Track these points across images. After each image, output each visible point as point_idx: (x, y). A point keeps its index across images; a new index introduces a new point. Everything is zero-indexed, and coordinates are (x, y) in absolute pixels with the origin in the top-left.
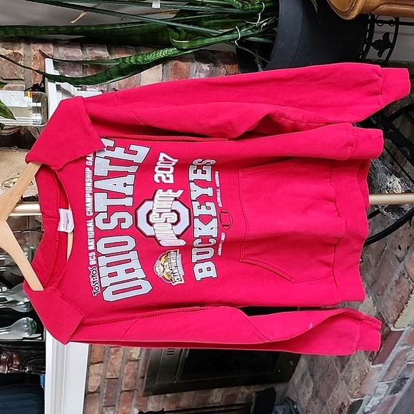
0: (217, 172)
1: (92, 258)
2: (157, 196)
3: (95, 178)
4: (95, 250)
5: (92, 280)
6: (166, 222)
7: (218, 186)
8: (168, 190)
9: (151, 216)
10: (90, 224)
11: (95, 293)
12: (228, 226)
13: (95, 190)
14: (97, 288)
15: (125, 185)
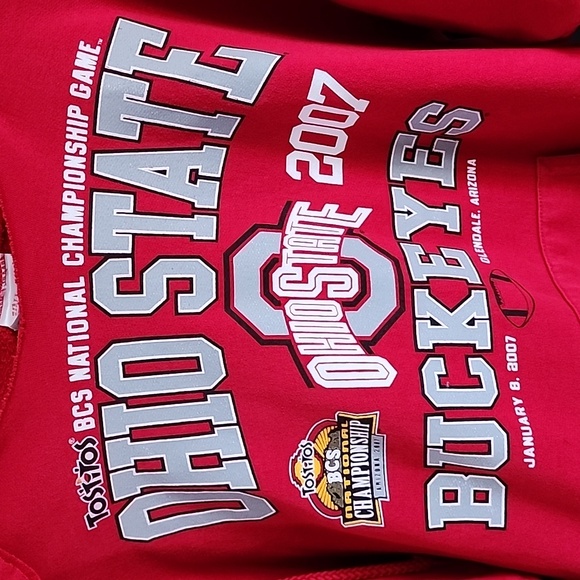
0: (472, 162)
1: (82, 408)
2: (293, 218)
3: (98, 144)
4: (93, 383)
5: (81, 480)
6: (323, 296)
7: (475, 202)
8: (327, 207)
9: (275, 276)
10: (75, 294)
11: (91, 520)
12: (525, 313)
13: (97, 184)
14: (98, 506)
15: (195, 177)
